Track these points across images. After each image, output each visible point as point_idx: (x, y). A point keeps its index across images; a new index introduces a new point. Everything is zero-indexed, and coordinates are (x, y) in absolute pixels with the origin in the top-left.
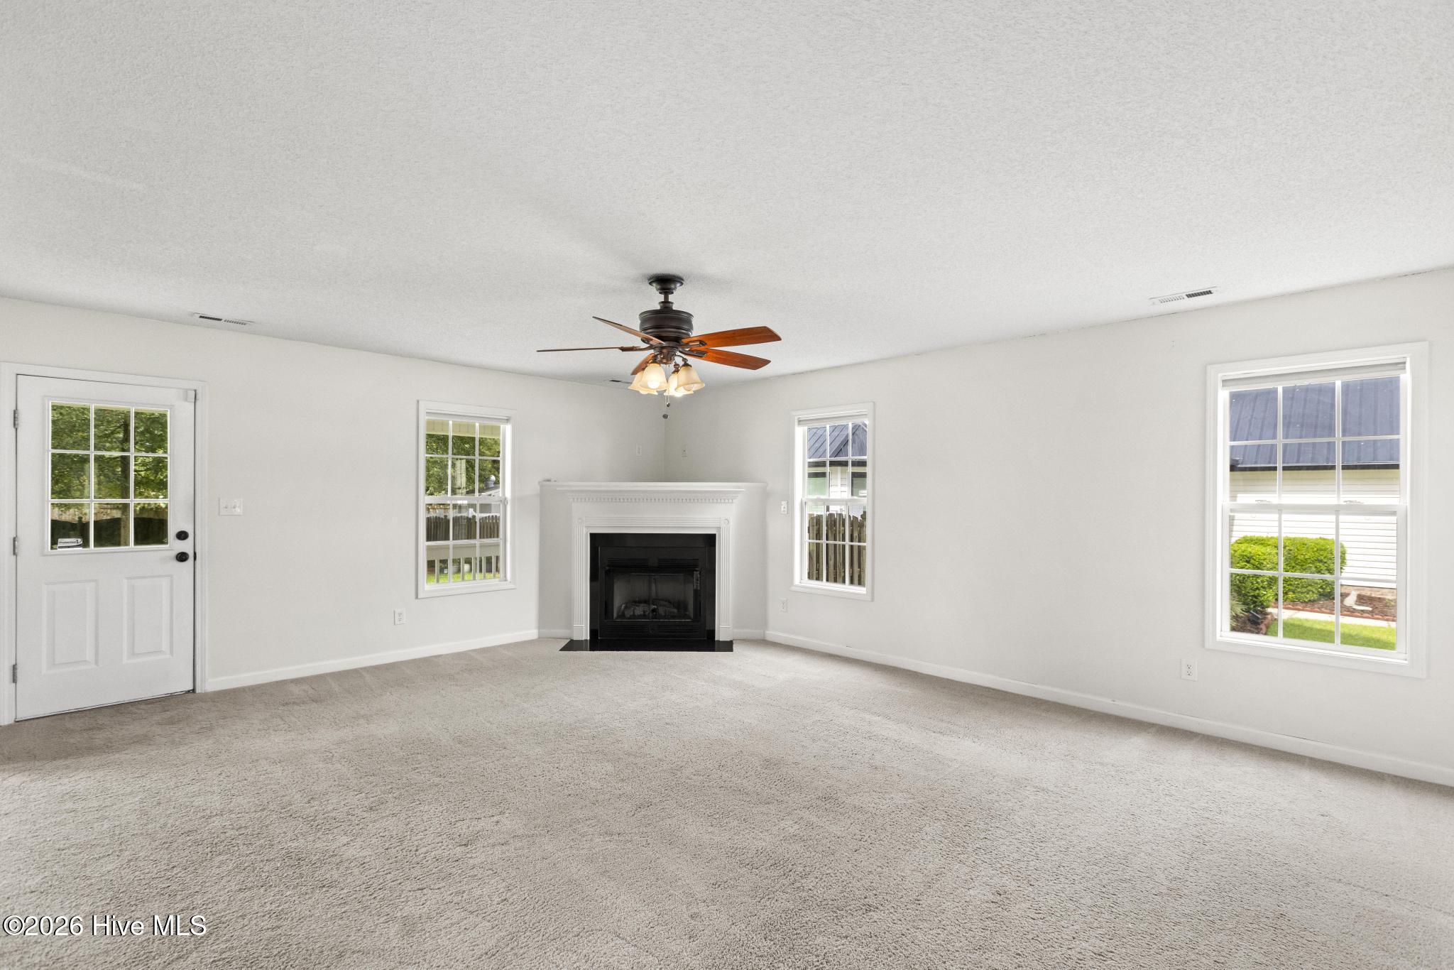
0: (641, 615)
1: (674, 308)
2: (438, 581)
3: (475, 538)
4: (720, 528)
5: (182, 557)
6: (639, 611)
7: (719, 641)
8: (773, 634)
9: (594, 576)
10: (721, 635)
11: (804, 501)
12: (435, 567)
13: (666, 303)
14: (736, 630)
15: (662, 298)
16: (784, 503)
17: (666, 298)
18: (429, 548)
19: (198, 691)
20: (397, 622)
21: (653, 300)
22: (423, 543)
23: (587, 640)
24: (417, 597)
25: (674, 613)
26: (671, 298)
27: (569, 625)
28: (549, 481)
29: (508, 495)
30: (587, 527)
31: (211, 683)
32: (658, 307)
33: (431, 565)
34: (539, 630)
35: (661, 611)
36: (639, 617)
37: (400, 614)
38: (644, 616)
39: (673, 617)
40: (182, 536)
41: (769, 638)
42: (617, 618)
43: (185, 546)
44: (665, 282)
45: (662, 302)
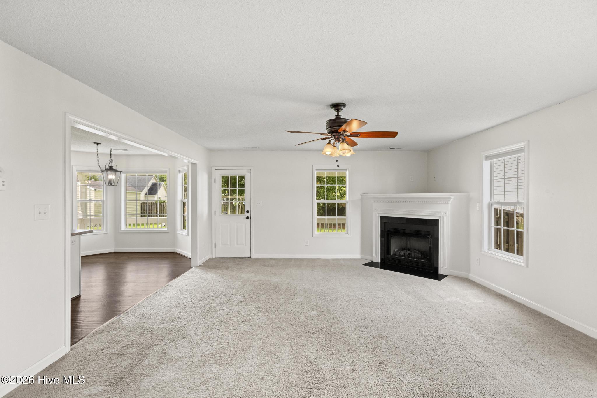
0: (402, 255)
1: (341, 118)
2: (320, 231)
3: (335, 216)
4: (441, 216)
5: (248, 218)
6: (402, 253)
7: (440, 274)
8: (473, 276)
9: (382, 236)
10: (441, 272)
11: (491, 203)
12: (320, 226)
13: (338, 116)
14: (451, 270)
15: (336, 113)
16: (478, 205)
17: (338, 113)
18: (318, 219)
19: (251, 257)
20: (306, 245)
21: (332, 114)
22: (316, 217)
23: (378, 263)
24: (313, 237)
25: (419, 256)
26: (340, 113)
27: (372, 255)
28: (365, 193)
29: (348, 200)
30: (379, 213)
31: (255, 256)
32: (334, 118)
33: (318, 225)
34: (361, 255)
35: (413, 254)
36: (402, 256)
37: (307, 242)
38: (404, 256)
39: (418, 258)
40: (248, 212)
41: (471, 278)
42: (393, 255)
43: (248, 215)
44: (337, 106)
45: (336, 116)
